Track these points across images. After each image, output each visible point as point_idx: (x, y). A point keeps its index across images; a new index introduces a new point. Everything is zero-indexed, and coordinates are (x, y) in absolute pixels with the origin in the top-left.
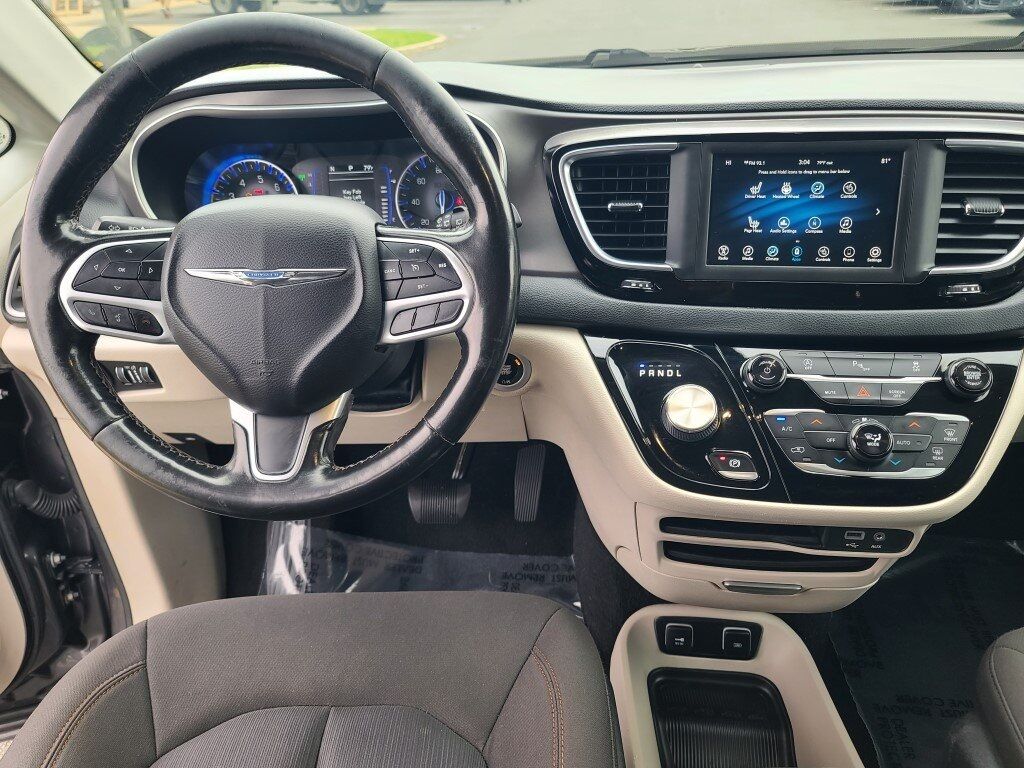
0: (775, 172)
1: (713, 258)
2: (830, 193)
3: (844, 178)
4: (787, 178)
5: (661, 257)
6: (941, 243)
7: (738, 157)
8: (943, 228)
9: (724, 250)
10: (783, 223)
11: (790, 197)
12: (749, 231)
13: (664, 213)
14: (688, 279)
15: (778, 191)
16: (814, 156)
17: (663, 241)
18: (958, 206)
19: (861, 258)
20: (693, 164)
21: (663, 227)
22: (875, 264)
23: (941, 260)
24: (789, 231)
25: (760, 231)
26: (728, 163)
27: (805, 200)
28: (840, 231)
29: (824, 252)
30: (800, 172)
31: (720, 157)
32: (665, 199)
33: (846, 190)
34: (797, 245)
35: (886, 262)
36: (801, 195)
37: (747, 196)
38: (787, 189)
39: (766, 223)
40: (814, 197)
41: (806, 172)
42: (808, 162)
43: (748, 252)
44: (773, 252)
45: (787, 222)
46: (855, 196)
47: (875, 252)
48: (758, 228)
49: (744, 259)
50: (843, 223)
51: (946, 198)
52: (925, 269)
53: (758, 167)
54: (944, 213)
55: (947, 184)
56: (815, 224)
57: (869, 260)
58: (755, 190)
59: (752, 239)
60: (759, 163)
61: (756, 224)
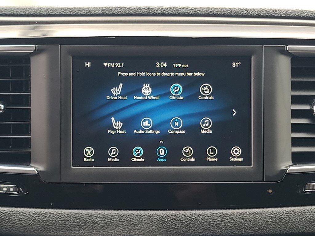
0: (134, 74)
1: (79, 160)
2: (188, 94)
3: (201, 80)
4: (146, 80)
5: (26, 160)
6: (296, 142)
7: (98, 59)
8: (296, 128)
9: (89, 151)
10: (146, 123)
11: (150, 98)
12: (113, 132)
13: (27, 115)
14: (54, 181)
15: (139, 92)
16: (171, 59)
17: (27, 143)
18: (307, 107)
19: (224, 158)
20: (52, 65)
21: (27, 129)
22: (237, 163)
23: (297, 158)
24: (152, 132)
25: (124, 132)
26: (88, 64)
27: (165, 101)
28: (202, 131)
29: (188, 151)
30: (158, 74)
31: (78, 59)
32: (27, 100)
33: (203, 91)
34: (162, 145)
35: (247, 162)
36: (161, 96)
37: (108, 98)
38: (147, 91)
39: (128, 123)
40: (174, 98)
41: (163, 74)
42: (165, 65)
43: (113, 152)
44: (138, 152)
45: (149, 122)
46: (212, 98)
47: (236, 151)
48: (121, 129)
49: (110, 160)
50: (203, 123)
51: (295, 100)
52: (283, 168)
53: (117, 69)
54: (295, 114)
55: (295, 86)
56: (177, 124)
57: (231, 159)
58: (116, 91)
59: (116, 140)
60: (118, 65)
61: (119, 125)
